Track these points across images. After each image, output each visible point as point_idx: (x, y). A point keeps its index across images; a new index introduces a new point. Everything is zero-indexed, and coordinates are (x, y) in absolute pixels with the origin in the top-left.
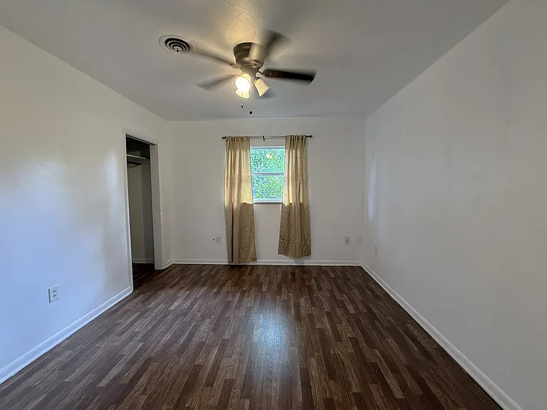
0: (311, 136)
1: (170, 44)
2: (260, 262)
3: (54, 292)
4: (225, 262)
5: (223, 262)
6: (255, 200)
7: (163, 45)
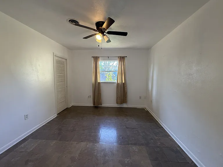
0: (126, 57)
1: (71, 22)
3: (27, 116)
5: (91, 105)
7: (68, 22)
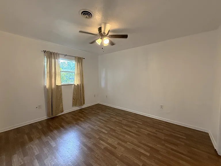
2: (65, 112)
4: (46, 118)
5: (44, 118)
6: (63, 84)
